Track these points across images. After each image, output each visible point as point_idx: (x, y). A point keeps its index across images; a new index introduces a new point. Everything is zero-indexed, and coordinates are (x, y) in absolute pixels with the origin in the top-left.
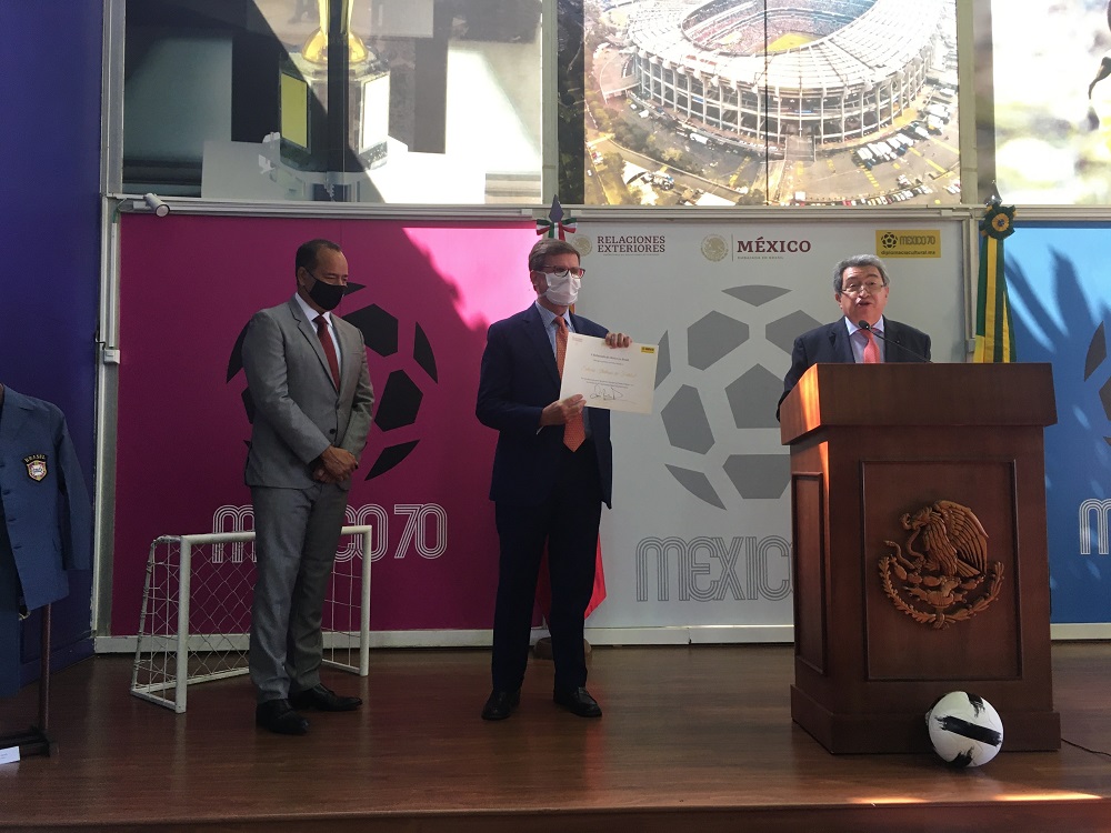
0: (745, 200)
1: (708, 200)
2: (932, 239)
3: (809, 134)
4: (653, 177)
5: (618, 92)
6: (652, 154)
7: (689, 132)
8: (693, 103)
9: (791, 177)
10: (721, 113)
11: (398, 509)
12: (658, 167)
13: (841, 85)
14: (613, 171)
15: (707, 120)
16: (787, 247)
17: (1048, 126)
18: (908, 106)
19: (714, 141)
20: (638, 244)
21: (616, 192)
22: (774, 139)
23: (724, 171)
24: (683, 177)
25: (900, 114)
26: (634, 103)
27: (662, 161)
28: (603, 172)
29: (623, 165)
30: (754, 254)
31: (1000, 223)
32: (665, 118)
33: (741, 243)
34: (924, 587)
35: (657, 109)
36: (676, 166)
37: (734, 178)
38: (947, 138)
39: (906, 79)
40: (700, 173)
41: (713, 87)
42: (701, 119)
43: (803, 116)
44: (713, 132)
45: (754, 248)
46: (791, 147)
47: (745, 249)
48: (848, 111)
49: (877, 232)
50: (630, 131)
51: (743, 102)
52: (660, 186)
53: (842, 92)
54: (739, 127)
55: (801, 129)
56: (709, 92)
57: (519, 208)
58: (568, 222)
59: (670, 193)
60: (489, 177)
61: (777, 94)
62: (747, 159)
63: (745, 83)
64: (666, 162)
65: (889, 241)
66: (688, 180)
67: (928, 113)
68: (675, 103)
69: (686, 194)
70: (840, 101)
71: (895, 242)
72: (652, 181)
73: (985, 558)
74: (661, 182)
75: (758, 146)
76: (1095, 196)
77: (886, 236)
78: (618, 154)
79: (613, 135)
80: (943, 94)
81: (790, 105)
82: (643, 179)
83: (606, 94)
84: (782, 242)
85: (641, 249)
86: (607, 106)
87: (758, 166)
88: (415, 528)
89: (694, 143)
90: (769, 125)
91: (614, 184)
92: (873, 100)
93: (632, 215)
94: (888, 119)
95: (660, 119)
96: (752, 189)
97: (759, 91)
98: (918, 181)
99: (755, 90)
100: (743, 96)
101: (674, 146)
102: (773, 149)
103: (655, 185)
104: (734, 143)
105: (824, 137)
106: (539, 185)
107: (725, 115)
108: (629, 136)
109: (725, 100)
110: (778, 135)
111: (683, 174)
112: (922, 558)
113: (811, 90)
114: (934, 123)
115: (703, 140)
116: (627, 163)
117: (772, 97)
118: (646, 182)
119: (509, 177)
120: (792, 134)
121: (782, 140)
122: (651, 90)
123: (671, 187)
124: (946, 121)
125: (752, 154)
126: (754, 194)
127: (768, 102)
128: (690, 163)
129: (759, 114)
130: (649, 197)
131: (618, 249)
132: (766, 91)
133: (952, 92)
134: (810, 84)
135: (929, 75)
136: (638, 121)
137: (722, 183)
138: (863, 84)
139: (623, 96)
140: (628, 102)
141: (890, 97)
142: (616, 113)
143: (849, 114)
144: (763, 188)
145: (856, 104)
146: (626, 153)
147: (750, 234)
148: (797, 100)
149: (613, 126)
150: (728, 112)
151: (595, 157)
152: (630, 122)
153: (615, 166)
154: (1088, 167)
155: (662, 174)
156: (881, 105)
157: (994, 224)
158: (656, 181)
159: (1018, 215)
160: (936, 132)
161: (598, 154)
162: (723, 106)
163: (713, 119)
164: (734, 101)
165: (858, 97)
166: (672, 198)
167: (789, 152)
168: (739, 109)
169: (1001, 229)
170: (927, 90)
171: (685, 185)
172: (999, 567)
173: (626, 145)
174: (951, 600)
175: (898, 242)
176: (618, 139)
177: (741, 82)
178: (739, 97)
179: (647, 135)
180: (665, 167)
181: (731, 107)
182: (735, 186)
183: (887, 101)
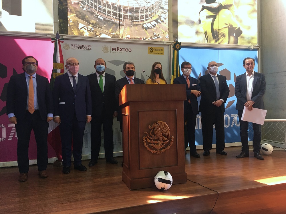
0: (114, 36)
1: (103, 36)
2: (162, 50)
3: (131, 19)
4: (87, 28)
5: (76, 2)
6: (87, 21)
7: (98, 16)
9: (126, 31)
10: (107, 11)
11: (9, 125)
12: (89, 25)
13: (139, 6)
14: (75, 25)
15: (103, 13)
16: (125, 50)
17: (189, 22)
18: (156, 14)
19: (105, 19)
20: (84, 47)
21: (77, 31)
22: (121, 20)
23: (108, 28)
25: (154, 16)
26: (81, 6)
27: (90, 23)
28: (72, 25)
29: (79, 24)
30: (116, 52)
31: (178, 47)
32: (91, 11)
33: (113, 48)
34: (154, 144)
35: (88, 8)
36: (94, 25)
37: (111, 30)
38: (165, 23)
39: (155, 7)
40: (101, 28)
41: (104, 3)
42: (101, 12)
43: (129, 14)
44: (105, 16)
45: (116, 50)
46: (126, 22)
47: (114, 50)
48: (141, 14)
49: (148, 47)
50: (80, 13)
52: (90, 31)
53: (139, 9)
54: (112, 16)
55: (128, 18)
56: (103, 5)
57: (47, 34)
58: (61, 39)
59: (93, 33)
60: (36, 24)
61: (122, 7)
62: (114, 25)
63: (113, 3)
64: (91, 24)
65: (151, 50)
66: (98, 29)
67: (161, 16)
68: (93, 7)
69: (97, 34)
70: (139, 11)
71: (153, 50)
72: (87, 29)
73: (169, 136)
74: (90, 30)
75: (117, 21)
76: (200, 41)
77: (151, 48)
78: (77, 20)
79: (75, 15)
80: (164, 11)
82: (85, 28)
83: (73, 2)
84: (124, 49)
86: (73, 6)
87: (117, 27)
89: (99, 19)
90: (120, 16)
91: (76, 29)
92: (147, 11)
93: (81, 39)
94: (151, 17)
95: (89, 11)
96: (116, 33)
97: (117, 6)
98: (158, 34)
99: (116, 5)
100: (113, 7)
101: (94, 20)
102: (121, 23)
104: (111, 20)
105: (135, 20)
106: (53, 28)
108: (80, 15)
110: (123, 19)
111: (96, 28)
112: (154, 136)
113: (131, 7)
114: (162, 19)
115: (102, 19)
116: (80, 23)
119: (43, 25)
120: (126, 19)
122: (86, 3)
123: (93, 31)
124: (165, 19)
125: (115, 23)
126: (116, 35)
127: (119, 10)
128: (98, 25)
129: (117, 12)
130: (87, 34)
131: (78, 48)
132: (119, 6)
133: (167, 11)
134: (131, 5)
135: (161, 6)
136: (83, 11)
137: (107, 31)
138: (144, 7)
139: (78, 4)
141: (151, 11)
142: (76, 8)
143: (141, 15)
144: (119, 33)
145: (143, 12)
146: (79, 20)
147: (115, 46)
148: (127, 9)
149: (75, 12)
150: (108, 11)
151: (70, 21)
152: (80, 11)
153: (76, 24)
154: (198, 33)
155: (90, 27)
156: (149, 13)
157: (176, 47)
159: (182, 44)
160: (163, 21)
161: (71, 20)
162: (107, 9)
163: (105, 13)
164: (110, 8)
165: (143, 10)
166: (93, 34)
167: (125, 24)
168: (112, 10)
169: (178, 48)
170: (161, 10)
171: (97, 31)
172: (173, 137)
173: (79, 18)
174: (161, 147)
175: (154, 50)
176: (77, 16)
177: (112, 3)
179: (86, 15)
180: (91, 25)
181: (110, 10)
182: (111, 32)
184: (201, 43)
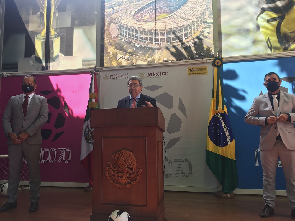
0: (150, 62)
1: (140, 63)
2: (205, 69)
3: (168, 41)
4: (125, 57)
5: (116, 35)
6: (125, 51)
7: (134, 44)
8: (136, 36)
9: (163, 54)
10: (143, 38)
11: (59, 149)
12: (126, 54)
13: (177, 26)
14: (114, 57)
15: (140, 40)
16: (162, 74)
17: (242, 31)
18: (197, 30)
19: (141, 46)
20: (121, 76)
21: (115, 62)
22: (158, 44)
23: (144, 54)
24: (133, 57)
25: (195, 33)
26: (120, 38)
28: (111, 57)
29: (117, 55)
31: (218, 63)
32: (128, 41)
33: (149, 74)
34: (118, 176)
35: (126, 39)
36: (131, 54)
37: (147, 56)
38: (209, 38)
39: (197, 22)
40: (138, 55)
41: (141, 31)
42: (138, 40)
43: (166, 36)
44: (141, 43)
46: (163, 45)
47: (150, 76)
48: (179, 34)
49: (188, 68)
50: (119, 45)
51: (149, 34)
53: (178, 29)
54: (148, 41)
55: (166, 40)
56: (140, 33)
57: (90, 69)
58: (97, 71)
59: (129, 61)
60: (83, 61)
61: (159, 31)
62: (150, 50)
63: (150, 29)
64: (128, 53)
66: (134, 58)
67: (204, 32)
68: (131, 37)
69: (134, 61)
70: (177, 31)
71: (193, 71)
72: (125, 58)
74: (127, 59)
75: (154, 46)
76: (259, 51)
77: (191, 69)
78: (116, 52)
79: (115, 47)
80: (208, 25)
81: (163, 34)
82: (122, 58)
83: (113, 36)
84: (160, 73)
85: (122, 77)
86: (113, 39)
87: (153, 52)
88: (63, 155)
89: (136, 47)
90: (157, 40)
91: (115, 60)
92: (187, 30)
93: (120, 68)
94: (191, 35)
96: (152, 59)
97: (154, 31)
98: (200, 52)
99: (153, 31)
100: (149, 33)
101: (131, 48)
102: (158, 47)
103: (125, 60)
104: (147, 46)
105: (172, 42)
106: (95, 62)
107: (144, 38)
108: (119, 47)
109: (144, 34)
110: (159, 43)
111: (133, 56)
112: (117, 167)
113: (168, 29)
114: (205, 34)
115: (138, 46)
117: (157, 32)
118: (123, 59)
119: (88, 61)
120: (163, 42)
121: (160, 44)
122: (125, 34)
123: (130, 60)
124: (209, 33)
125: (152, 49)
126: (152, 60)
127: (156, 34)
128: (135, 53)
129: (154, 37)
130: (124, 63)
131: (116, 78)
132: (156, 31)
133: (211, 25)
134: (168, 27)
135: (204, 21)
136: (121, 42)
137: (143, 57)
138: (184, 25)
140: (119, 38)
141: (192, 28)
142: (116, 41)
143: (180, 35)
144: (155, 58)
145: (182, 32)
146: (118, 51)
147: (151, 71)
148: (164, 32)
149: (115, 44)
150: (145, 37)
151: (110, 53)
152: (119, 43)
153: (115, 55)
154: (256, 42)
155: (127, 56)
156: (189, 31)
158: (126, 58)
160: (206, 37)
161: (111, 53)
164: (147, 34)
165: (182, 29)
166: (130, 63)
167: (162, 47)
168: (148, 36)
169: (218, 65)
170: (203, 25)
171: (133, 59)
173: (118, 49)
174: (125, 180)
175: (194, 71)
176: (116, 48)
177: (149, 29)
178: (148, 33)
179: (123, 46)
180: (128, 54)
181: (146, 36)
182: (147, 58)
183: (191, 29)
184: (261, 53)
